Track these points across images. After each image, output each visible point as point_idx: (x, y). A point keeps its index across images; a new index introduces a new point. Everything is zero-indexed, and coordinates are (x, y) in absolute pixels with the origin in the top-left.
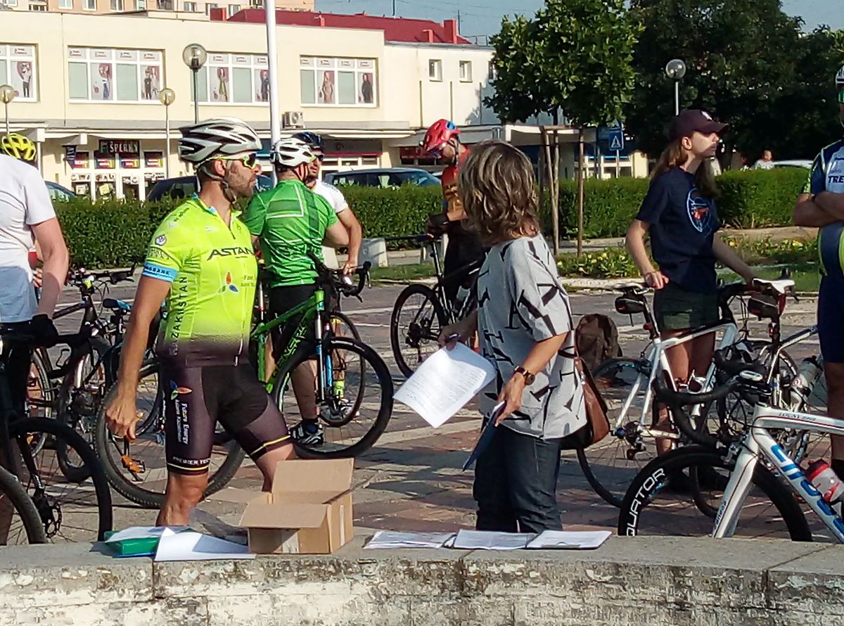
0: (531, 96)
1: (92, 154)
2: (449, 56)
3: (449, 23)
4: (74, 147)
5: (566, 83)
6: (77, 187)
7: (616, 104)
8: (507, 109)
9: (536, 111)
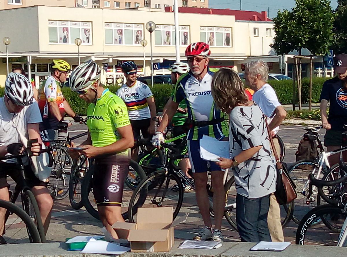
0: (290, 44)
1: (114, 66)
2: (263, 27)
3: (264, 13)
4: (107, 63)
5: (304, 38)
6: (108, 80)
7: (326, 47)
8: (280, 49)
9: (292, 50)
